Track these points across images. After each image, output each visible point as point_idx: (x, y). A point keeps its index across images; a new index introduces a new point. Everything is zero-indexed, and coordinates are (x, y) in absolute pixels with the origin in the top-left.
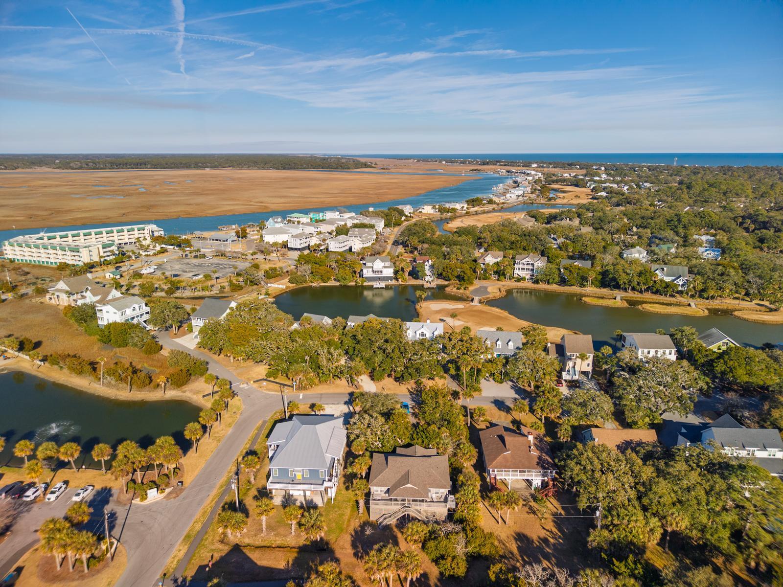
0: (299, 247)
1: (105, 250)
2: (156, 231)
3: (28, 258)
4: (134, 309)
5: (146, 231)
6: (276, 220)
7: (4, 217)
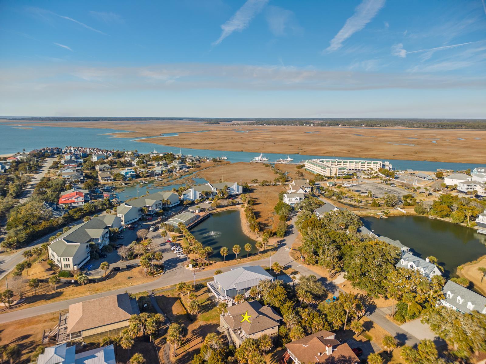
0: (465, 191)
1: (340, 171)
2: (387, 166)
3: (311, 169)
4: (296, 199)
5: (378, 165)
6: (479, 170)
7: (339, 150)
